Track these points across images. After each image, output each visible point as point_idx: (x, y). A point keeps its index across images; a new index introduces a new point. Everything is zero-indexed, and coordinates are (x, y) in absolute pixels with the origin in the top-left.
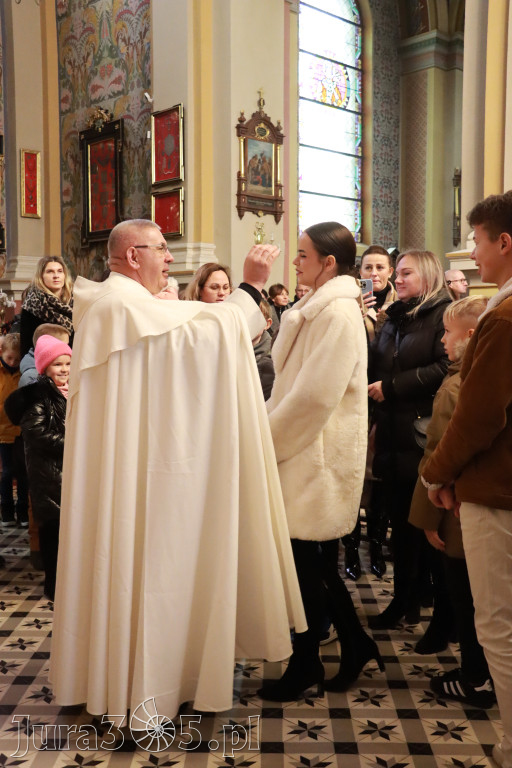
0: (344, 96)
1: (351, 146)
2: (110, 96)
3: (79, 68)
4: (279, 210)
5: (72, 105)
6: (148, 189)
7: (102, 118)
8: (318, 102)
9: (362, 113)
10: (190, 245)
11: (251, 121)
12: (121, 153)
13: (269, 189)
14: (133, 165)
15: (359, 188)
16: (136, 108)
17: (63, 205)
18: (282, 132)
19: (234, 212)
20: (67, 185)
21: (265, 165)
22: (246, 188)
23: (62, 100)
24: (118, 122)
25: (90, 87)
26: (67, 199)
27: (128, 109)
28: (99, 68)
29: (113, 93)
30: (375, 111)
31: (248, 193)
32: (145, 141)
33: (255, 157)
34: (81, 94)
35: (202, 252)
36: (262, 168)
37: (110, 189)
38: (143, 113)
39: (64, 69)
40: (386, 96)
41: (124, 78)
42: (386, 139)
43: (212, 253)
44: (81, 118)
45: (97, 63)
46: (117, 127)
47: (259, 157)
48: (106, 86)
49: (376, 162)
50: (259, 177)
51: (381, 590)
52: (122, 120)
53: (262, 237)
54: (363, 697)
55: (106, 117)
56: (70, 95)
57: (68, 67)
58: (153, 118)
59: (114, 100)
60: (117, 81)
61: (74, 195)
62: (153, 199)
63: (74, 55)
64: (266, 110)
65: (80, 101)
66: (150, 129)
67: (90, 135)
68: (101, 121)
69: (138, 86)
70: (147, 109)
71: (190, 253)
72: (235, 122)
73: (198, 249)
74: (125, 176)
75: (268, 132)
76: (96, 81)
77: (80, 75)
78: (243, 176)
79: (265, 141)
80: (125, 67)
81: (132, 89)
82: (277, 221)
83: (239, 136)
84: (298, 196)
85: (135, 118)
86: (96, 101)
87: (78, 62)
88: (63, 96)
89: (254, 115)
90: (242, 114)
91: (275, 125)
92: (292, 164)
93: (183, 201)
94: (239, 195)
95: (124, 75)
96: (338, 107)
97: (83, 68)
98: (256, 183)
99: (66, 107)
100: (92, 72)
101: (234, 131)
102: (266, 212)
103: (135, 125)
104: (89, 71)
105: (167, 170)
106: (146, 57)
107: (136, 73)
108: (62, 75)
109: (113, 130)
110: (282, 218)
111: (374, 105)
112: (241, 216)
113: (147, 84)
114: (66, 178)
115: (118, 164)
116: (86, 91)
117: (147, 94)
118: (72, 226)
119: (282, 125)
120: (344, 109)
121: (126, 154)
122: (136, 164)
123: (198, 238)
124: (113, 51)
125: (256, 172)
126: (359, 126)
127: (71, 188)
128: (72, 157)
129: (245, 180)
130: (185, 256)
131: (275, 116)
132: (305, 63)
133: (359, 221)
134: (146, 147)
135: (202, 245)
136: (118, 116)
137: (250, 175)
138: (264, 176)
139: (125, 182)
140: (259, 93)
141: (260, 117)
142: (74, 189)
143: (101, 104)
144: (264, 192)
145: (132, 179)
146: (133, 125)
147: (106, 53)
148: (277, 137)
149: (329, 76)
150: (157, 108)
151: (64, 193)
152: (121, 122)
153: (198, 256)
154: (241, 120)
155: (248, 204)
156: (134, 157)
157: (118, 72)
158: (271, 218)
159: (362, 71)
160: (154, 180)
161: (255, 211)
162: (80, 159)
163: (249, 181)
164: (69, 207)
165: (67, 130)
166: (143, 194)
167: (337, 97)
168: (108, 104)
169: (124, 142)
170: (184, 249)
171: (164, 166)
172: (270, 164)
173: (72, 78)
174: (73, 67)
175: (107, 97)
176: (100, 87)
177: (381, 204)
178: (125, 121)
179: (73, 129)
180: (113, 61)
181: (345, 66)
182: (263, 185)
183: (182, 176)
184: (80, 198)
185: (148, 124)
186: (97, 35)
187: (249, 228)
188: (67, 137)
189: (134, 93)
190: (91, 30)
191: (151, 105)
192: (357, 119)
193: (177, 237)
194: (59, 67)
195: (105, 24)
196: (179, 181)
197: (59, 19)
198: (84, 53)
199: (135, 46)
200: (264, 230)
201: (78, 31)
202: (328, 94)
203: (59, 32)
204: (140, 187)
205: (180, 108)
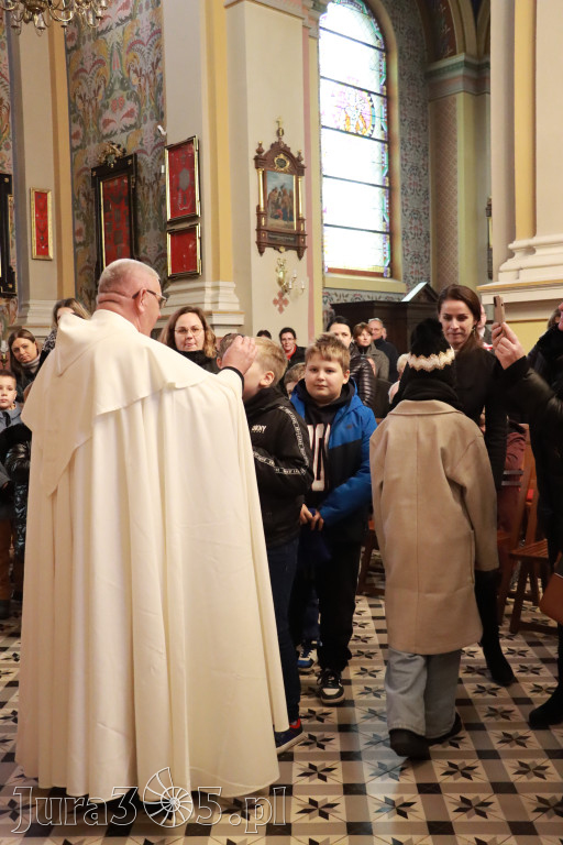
0: (369, 124)
1: (377, 176)
2: (122, 131)
3: (90, 102)
4: (301, 245)
5: (83, 140)
6: (164, 226)
7: (114, 153)
8: (342, 131)
9: (388, 141)
10: (208, 284)
11: (269, 152)
12: (135, 190)
13: (290, 223)
14: (147, 200)
15: (387, 220)
16: (149, 142)
17: (76, 245)
18: (303, 163)
19: (254, 248)
20: (80, 224)
21: (286, 199)
22: (266, 221)
23: (73, 136)
24: (131, 157)
25: (101, 122)
26: (80, 239)
27: (141, 144)
28: (110, 101)
29: (126, 127)
30: (402, 140)
31: (268, 228)
32: (159, 176)
33: (275, 190)
34: (92, 129)
35: (221, 291)
36: (283, 202)
37: (124, 228)
38: (156, 146)
39: (75, 105)
40: (414, 123)
41: (136, 111)
42: (415, 168)
43: (232, 292)
44: (93, 153)
45: (108, 97)
46: (130, 162)
47: (279, 190)
48: (117, 120)
49: (404, 194)
50: (280, 211)
52: (136, 155)
53: (284, 274)
55: (119, 153)
56: (81, 130)
57: (79, 102)
58: (167, 152)
59: (127, 133)
60: (130, 114)
61: (87, 236)
62: (169, 237)
63: (84, 89)
64: (286, 140)
65: (91, 136)
66: (164, 164)
67: (102, 172)
68: (113, 156)
69: (151, 119)
70: (161, 143)
71: (209, 292)
72: (252, 154)
73: (216, 288)
74: (140, 214)
75: (288, 164)
76: (108, 115)
77: (90, 109)
78: (262, 210)
79: (285, 172)
80: (137, 99)
81: (145, 122)
82: (300, 257)
83: (257, 168)
84: (322, 230)
85: (149, 152)
86: (108, 136)
87: (90, 95)
88: (74, 132)
89: (272, 146)
90: (260, 145)
91: (296, 155)
92: (316, 197)
93: (200, 238)
94: (259, 230)
95: (136, 107)
96: (363, 136)
97: (93, 102)
98: (276, 217)
99: (77, 143)
100: (103, 105)
101: (252, 164)
102: (288, 248)
103: (149, 159)
104: (100, 105)
105: (182, 205)
106: (159, 88)
107: (149, 105)
108: (73, 109)
109: (127, 165)
110: (305, 254)
111: (401, 133)
112: (261, 252)
113: (160, 116)
114: (78, 217)
115: (132, 200)
116: (97, 125)
117: (160, 127)
118: (86, 268)
119: (303, 155)
120: (370, 138)
121: (140, 191)
122: (151, 201)
123: (217, 277)
124: (125, 85)
125: (276, 205)
126: (386, 155)
127: (84, 227)
128: (84, 195)
129: (265, 214)
130: (203, 296)
131: (296, 146)
132: (326, 90)
133: (388, 255)
134: (160, 182)
135: (221, 284)
136: (130, 151)
137: (270, 210)
138: (285, 210)
139: (140, 220)
140: (278, 122)
141: (279, 148)
142: (87, 228)
143: (113, 139)
144: (286, 226)
145: (147, 216)
146: (146, 160)
147: (117, 86)
148: (298, 168)
149: (353, 103)
150: (171, 141)
151: (76, 233)
152: (134, 156)
153: (217, 295)
154: (259, 151)
155: (269, 239)
156: (148, 193)
157: (130, 105)
158: (293, 254)
159: (387, 98)
160: (169, 217)
161: (276, 247)
162: (92, 197)
163: (269, 216)
164: (82, 248)
165: (78, 167)
166: (158, 231)
167: (361, 126)
168: (120, 139)
169: (138, 178)
170: (203, 289)
171: (180, 201)
172: (291, 196)
173: (83, 113)
174: (84, 101)
175: (119, 131)
176: (112, 121)
177: (411, 236)
178: (138, 155)
179: (85, 165)
180: (125, 93)
181: (370, 93)
182: (284, 219)
183: (198, 212)
184: (92, 238)
185: (162, 158)
186: (107, 67)
187: (270, 265)
188: (79, 174)
189: (148, 126)
190: (101, 62)
191: (165, 138)
192: (384, 148)
193: (194, 276)
194: (70, 102)
195: (116, 56)
196: (195, 217)
197: (68, 51)
198: (94, 86)
199: (147, 77)
200: (286, 266)
201: (88, 64)
202: (352, 122)
203: (68, 66)
204: (155, 224)
205: (196, 140)
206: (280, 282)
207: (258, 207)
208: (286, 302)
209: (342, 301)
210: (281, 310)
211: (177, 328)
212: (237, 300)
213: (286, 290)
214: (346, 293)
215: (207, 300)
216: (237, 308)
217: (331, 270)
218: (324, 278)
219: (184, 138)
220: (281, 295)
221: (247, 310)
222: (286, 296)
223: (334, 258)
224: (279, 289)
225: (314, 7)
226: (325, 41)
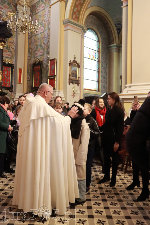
0: (95, 57)
1: (96, 69)
2: (40, 56)
3: (33, 49)
4: (79, 83)
5: (31, 58)
6: (48, 77)
7: (37, 61)
8: (88, 58)
9: (99, 61)
10: (57, 91)
14: (44, 72)
15: (98, 78)
16: (45, 59)
17: (27, 81)
18: (80, 65)
19: (68, 83)
20: (29, 76)
21: (76, 73)
22: (71, 78)
23: (28, 57)
24: (41, 62)
26: (28, 79)
27: (44, 59)
28: (37, 49)
30: (102, 61)
32: (47, 66)
33: (73, 71)
35: (60, 93)
37: (39, 78)
38: (47, 60)
40: (104, 57)
42: (104, 67)
43: (62, 93)
44: (33, 61)
45: (37, 48)
48: (39, 53)
49: (102, 73)
51: (101, 176)
54: (96, 203)
55: (38, 61)
57: (30, 49)
59: (40, 57)
60: (41, 52)
61: (30, 79)
62: (49, 80)
63: (32, 47)
64: (76, 60)
65: (33, 57)
66: (49, 64)
67: (34, 65)
69: (46, 53)
70: (48, 59)
71: (57, 93)
72: (69, 62)
73: (59, 92)
74: (42, 74)
75: (76, 65)
76: (36, 52)
79: (76, 67)
80: (43, 49)
81: (45, 54)
82: (78, 86)
84: (83, 80)
85: (45, 61)
86: (36, 57)
87: (33, 48)
88: (29, 56)
89: (73, 61)
90: (70, 60)
91: (78, 63)
92: (82, 73)
93: (56, 80)
94: (69, 79)
95: (43, 51)
96: (93, 60)
97: (34, 50)
98: (73, 77)
99: (29, 58)
101: (68, 64)
102: (75, 83)
103: (45, 62)
105: (52, 73)
106: (48, 47)
107: (46, 51)
108: (29, 51)
109: (40, 64)
111: (102, 59)
112: (69, 84)
113: (48, 53)
114: (28, 74)
115: (41, 72)
116: (34, 54)
117: (48, 56)
118: (29, 86)
119: (80, 63)
120: (95, 60)
121: (43, 69)
122: (45, 72)
123: (59, 89)
124: (41, 46)
126: (98, 64)
127: (29, 77)
128: (30, 70)
129: (71, 76)
131: (78, 61)
132: (85, 50)
133: (98, 86)
134: (48, 68)
135: (60, 91)
136: (41, 60)
137: (72, 75)
138: (75, 75)
139: (42, 76)
140: (75, 56)
141: (74, 61)
143: (37, 58)
144: (75, 79)
145: (44, 75)
146: (44, 62)
147: (39, 46)
148: (79, 66)
149: (91, 53)
150: (50, 59)
151: (28, 78)
152: (42, 62)
153: (59, 93)
154: (70, 62)
155: (71, 81)
157: (42, 50)
158: (76, 85)
159: (99, 52)
160: (49, 75)
161: (73, 83)
162: (32, 70)
164: (29, 81)
165: (29, 63)
166: (46, 78)
167: (93, 57)
168: (39, 58)
169: (42, 66)
170: (56, 92)
171: (52, 72)
172: (77, 72)
173: (31, 52)
176: (37, 54)
177: (103, 82)
179: (31, 63)
180: (41, 48)
181: (95, 50)
182: (75, 77)
183: (56, 75)
184: (31, 79)
185: (48, 62)
186: (37, 42)
187: (71, 87)
188: (29, 65)
189: (45, 55)
190: (36, 41)
191: (49, 58)
194: (28, 49)
195: (39, 40)
197: (29, 39)
198: (34, 46)
199: (46, 45)
200: (75, 88)
201: (33, 41)
202: (91, 57)
203: (29, 42)
204: (46, 77)
205: (56, 59)
206: (73, 91)
208: (74, 96)
209: (87, 96)
210: (73, 97)
211: (56, 100)
212: (63, 95)
213: (75, 93)
214: (88, 94)
216: (63, 97)
217: (85, 89)
219: (53, 58)
220: (73, 94)
221: (66, 97)
222: (75, 94)
223: (85, 87)
224: (73, 93)
225: (84, 32)
226: (86, 39)
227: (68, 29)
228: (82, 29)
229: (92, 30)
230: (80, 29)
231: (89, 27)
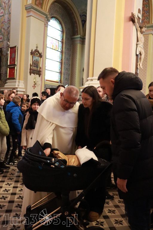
0: (58, 48)
1: (59, 60)
4: (40, 74)
8: (51, 48)
9: (62, 52)
10: (17, 81)
14: (4, 59)
15: (60, 70)
16: (5, 46)
18: (42, 55)
19: (29, 73)
21: (37, 63)
24: (0, 49)
27: (3, 46)
30: (65, 52)
31: (32, 69)
32: (7, 54)
33: (35, 60)
35: (20, 83)
38: (7, 47)
40: (68, 49)
42: (67, 59)
43: (23, 83)
47: (36, 60)
49: (65, 64)
58: (9, 48)
60: (1, 38)
62: (8, 69)
64: (38, 49)
66: (9, 51)
69: (6, 40)
71: (17, 83)
72: (30, 51)
73: (19, 82)
74: (1, 62)
75: (38, 55)
78: (31, 65)
79: (37, 56)
80: (3, 35)
82: (39, 76)
83: (31, 55)
84: (45, 71)
85: (5, 48)
89: (35, 50)
90: (32, 49)
91: (40, 53)
92: (44, 63)
93: (16, 70)
94: (30, 69)
95: (3, 37)
96: (56, 50)
98: (34, 67)
101: (30, 54)
102: (37, 74)
105: (12, 62)
106: (9, 33)
107: (6, 37)
110: (41, 76)
111: (65, 50)
112: (30, 75)
113: (8, 40)
117: (8, 43)
119: (42, 53)
120: (58, 51)
121: (2, 57)
123: (19, 79)
124: (0, 31)
125: (35, 64)
126: (61, 55)
129: (32, 66)
131: (40, 51)
132: (48, 39)
133: (60, 78)
134: (7, 56)
135: (20, 81)
137: (33, 65)
138: (37, 65)
139: (1, 64)
140: (37, 45)
141: (36, 51)
144: (37, 69)
145: (3, 63)
146: (4, 50)
148: (41, 56)
149: (54, 43)
150: (11, 46)
153: (19, 84)
154: (32, 51)
155: (32, 72)
157: (1, 36)
158: (38, 76)
159: (62, 42)
160: (9, 64)
161: (34, 74)
166: (6, 67)
167: (56, 48)
169: (2, 54)
170: (16, 82)
172: (39, 62)
177: (65, 74)
178: (2, 48)
181: (58, 41)
182: (36, 67)
183: (16, 64)
187: (33, 78)
189: (5, 42)
191: (9, 45)
192: (61, 53)
193: (14, 79)
196: (15, 65)
199: (6, 30)
200: (36, 79)
202: (54, 47)
204: (5, 65)
205: (17, 47)
206: (34, 82)
207: (31, 64)
208: (35, 87)
210: (34, 88)
212: (24, 85)
213: (36, 84)
214: (49, 86)
215: (17, 85)
216: (24, 87)
217: (46, 80)
218: (45, 82)
219: (14, 46)
220: (34, 85)
221: (26, 88)
222: (36, 85)
223: (47, 78)
224: (34, 83)
225: (47, 20)
226: (49, 28)
227: (31, 16)
228: (45, 17)
229: (56, 19)
230: (43, 17)
231: (53, 16)
